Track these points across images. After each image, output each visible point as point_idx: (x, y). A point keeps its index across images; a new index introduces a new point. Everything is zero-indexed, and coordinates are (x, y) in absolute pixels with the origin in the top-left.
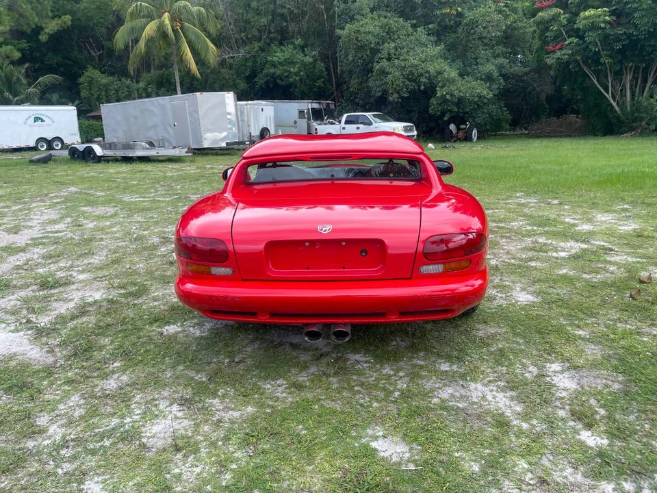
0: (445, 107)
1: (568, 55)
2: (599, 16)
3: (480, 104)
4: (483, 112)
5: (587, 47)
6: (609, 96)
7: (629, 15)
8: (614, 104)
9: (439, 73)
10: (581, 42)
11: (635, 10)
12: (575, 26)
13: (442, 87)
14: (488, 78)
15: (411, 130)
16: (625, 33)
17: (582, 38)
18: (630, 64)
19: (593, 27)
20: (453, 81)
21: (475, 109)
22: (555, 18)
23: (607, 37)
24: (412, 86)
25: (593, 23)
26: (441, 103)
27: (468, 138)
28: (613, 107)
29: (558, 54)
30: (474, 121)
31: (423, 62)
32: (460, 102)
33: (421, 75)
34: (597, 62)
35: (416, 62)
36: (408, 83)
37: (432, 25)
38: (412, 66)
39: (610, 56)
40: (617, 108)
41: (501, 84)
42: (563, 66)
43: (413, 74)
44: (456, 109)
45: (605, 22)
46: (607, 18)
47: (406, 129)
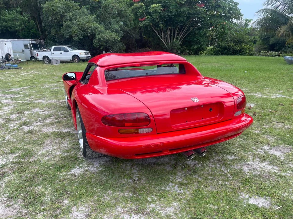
0: (101, 44)
1: (148, 23)
2: (158, 7)
3: (115, 42)
4: (117, 46)
5: (154, 20)
6: (163, 40)
7: (168, 7)
8: (165, 43)
9: (96, 28)
10: (151, 18)
11: (170, 6)
12: (149, 11)
13: (98, 34)
14: (117, 31)
15: (88, 54)
16: (167, 15)
17: (152, 16)
18: (169, 27)
19: (156, 12)
20: (101, 32)
21: (113, 45)
22: (141, 7)
23: (161, 16)
24: (84, 33)
25: (156, 10)
26: (98, 42)
28: (164, 44)
29: (144, 22)
30: (113, 50)
31: (88, 23)
32: (107, 41)
33: (87, 29)
34: (158, 26)
35: (84, 22)
36: (82, 32)
37: (88, 6)
38: (83, 24)
39: (162, 24)
40: (166, 45)
41: (122, 34)
42: (146, 27)
43: (83, 28)
44: (105, 44)
45: (160, 10)
46: (161, 8)
47: (86, 54)
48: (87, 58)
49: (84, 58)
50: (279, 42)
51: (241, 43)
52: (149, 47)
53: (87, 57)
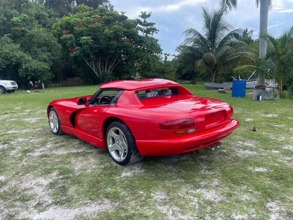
0: (28, 73)
1: (79, 53)
2: (88, 39)
3: (43, 72)
4: (45, 76)
5: (84, 51)
6: (94, 70)
7: (97, 40)
8: (96, 73)
9: (21, 57)
10: (82, 49)
11: (100, 39)
12: (80, 42)
13: (25, 63)
14: (45, 61)
15: (14, 84)
16: (98, 47)
17: (82, 47)
18: (100, 58)
19: (87, 43)
20: (28, 61)
21: (41, 74)
22: (71, 38)
23: (91, 48)
24: (7, 63)
25: (87, 42)
26: (25, 71)
27: (40, 88)
29: (75, 53)
30: (42, 80)
31: (12, 51)
32: (34, 71)
33: (12, 57)
34: (89, 57)
35: (8, 51)
36: (4, 61)
37: (10, 34)
38: (6, 53)
39: (93, 54)
40: (97, 75)
41: (51, 64)
42: (76, 57)
43: (7, 57)
44: (33, 74)
45: (91, 42)
46: (92, 41)
47: (12, 84)
48: (14, 89)
49: (11, 89)
50: (190, 72)
51: (164, 73)
52: (78, 76)
53: (14, 87)
